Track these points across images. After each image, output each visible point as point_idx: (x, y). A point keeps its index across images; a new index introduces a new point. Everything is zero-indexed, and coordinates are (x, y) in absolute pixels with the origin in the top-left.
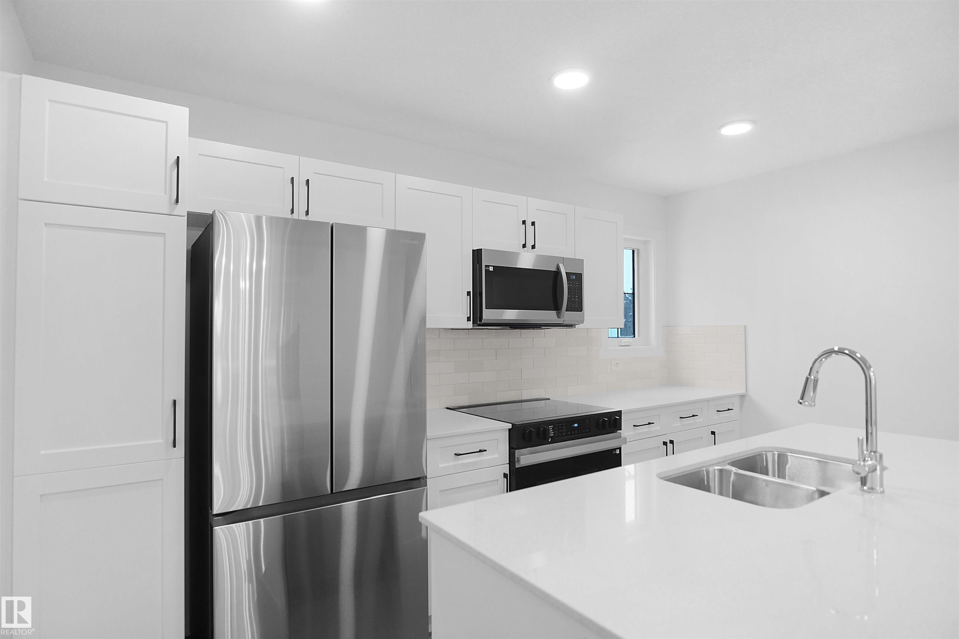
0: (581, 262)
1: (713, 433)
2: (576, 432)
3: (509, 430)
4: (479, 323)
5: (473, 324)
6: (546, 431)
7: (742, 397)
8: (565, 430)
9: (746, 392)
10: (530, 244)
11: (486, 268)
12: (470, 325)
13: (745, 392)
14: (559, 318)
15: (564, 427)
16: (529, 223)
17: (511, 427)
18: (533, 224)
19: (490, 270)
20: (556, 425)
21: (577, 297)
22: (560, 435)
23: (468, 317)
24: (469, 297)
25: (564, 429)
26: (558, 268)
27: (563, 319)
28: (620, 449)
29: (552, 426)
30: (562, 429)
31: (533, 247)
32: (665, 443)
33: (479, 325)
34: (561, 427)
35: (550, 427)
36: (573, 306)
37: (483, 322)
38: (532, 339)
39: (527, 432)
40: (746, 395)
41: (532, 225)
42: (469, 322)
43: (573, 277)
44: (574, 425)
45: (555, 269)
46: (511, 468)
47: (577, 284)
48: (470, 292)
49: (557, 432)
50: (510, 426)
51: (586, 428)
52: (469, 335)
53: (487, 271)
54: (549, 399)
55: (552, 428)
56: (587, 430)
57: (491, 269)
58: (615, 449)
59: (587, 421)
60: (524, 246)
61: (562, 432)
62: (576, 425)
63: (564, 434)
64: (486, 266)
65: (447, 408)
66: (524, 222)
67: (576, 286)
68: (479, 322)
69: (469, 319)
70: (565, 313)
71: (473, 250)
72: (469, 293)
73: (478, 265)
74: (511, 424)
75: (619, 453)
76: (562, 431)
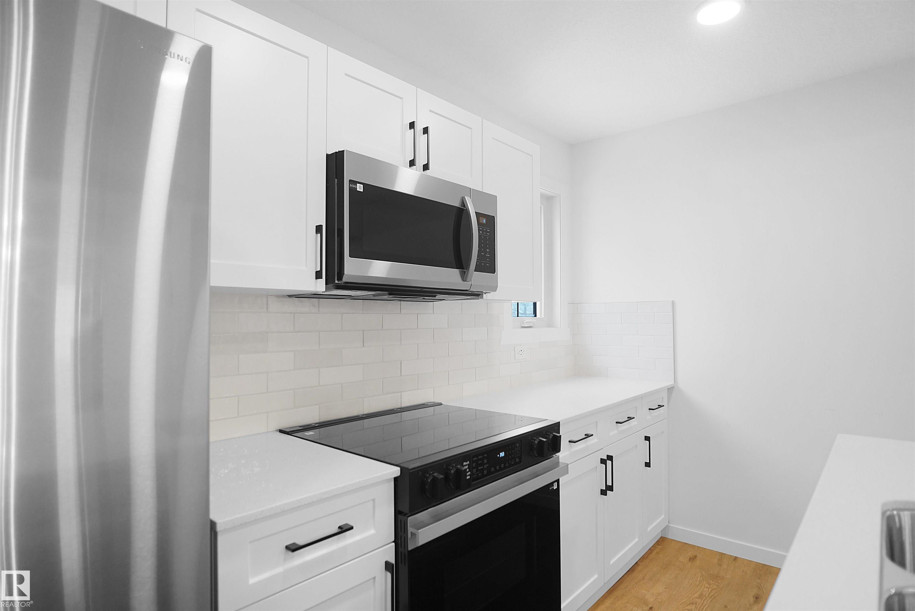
0: (493, 199)
1: (647, 438)
2: (502, 465)
3: (396, 479)
4: (336, 282)
5: (327, 283)
6: (460, 474)
7: (670, 390)
8: (488, 465)
9: (675, 382)
10: (421, 161)
11: (351, 186)
12: (320, 286)
13: (673, 383)
14: (465, 281)
15: (485, 461)
16: (419, 127)
17: (399, 474)
18: (426, 131)
19: (358, 190)
20: (474, 459)
21: (488, 250)
22: (480, 474)
23: (317, 272)
24: (319, 235)
25: (486, 464)
26: (463, 203)
27: (470, 283)
28: (558, 481)
29: (468, 462)
30: (482, 464)
31: (426, 167)
32: (603, 461)
33: (338, 287)
34: (481, 462)
35: (465, 464)
36: (483, 264)
37: (345, 279)
38: (417, 315)
39: (429, 480)
40: (674, 387)
41: (424, 134)
42: (318, 280)
43: (483, 221)
44: (499, 455)
45: (458, 205)
46: (400, 550)
47: (488, 232)
48: (321, 226)
49: (474, 470)
50: (396, 471)
51: (515, 456)
52: (319, 307)
53: (353, 191)
54: (440, 404)
55: (468, 465)
56: (517, 460)
57: (360, 188)
58: (552, 484)
59: (518, 445)
60: (412, 163)
61: (483, 470)
62: (502, 454)
63: (485, 472)
64: (351, 182)
65: (281, 431)
66: (412, 125)
67: (486, 234)
68: (337, 280)
69: (318, 275)
70: (474, 274)
71: (327, 155)
72: (319, 229)
73: (336, 180)
74: (399, 469)
75: (556, 487)
76: (482, 467)
